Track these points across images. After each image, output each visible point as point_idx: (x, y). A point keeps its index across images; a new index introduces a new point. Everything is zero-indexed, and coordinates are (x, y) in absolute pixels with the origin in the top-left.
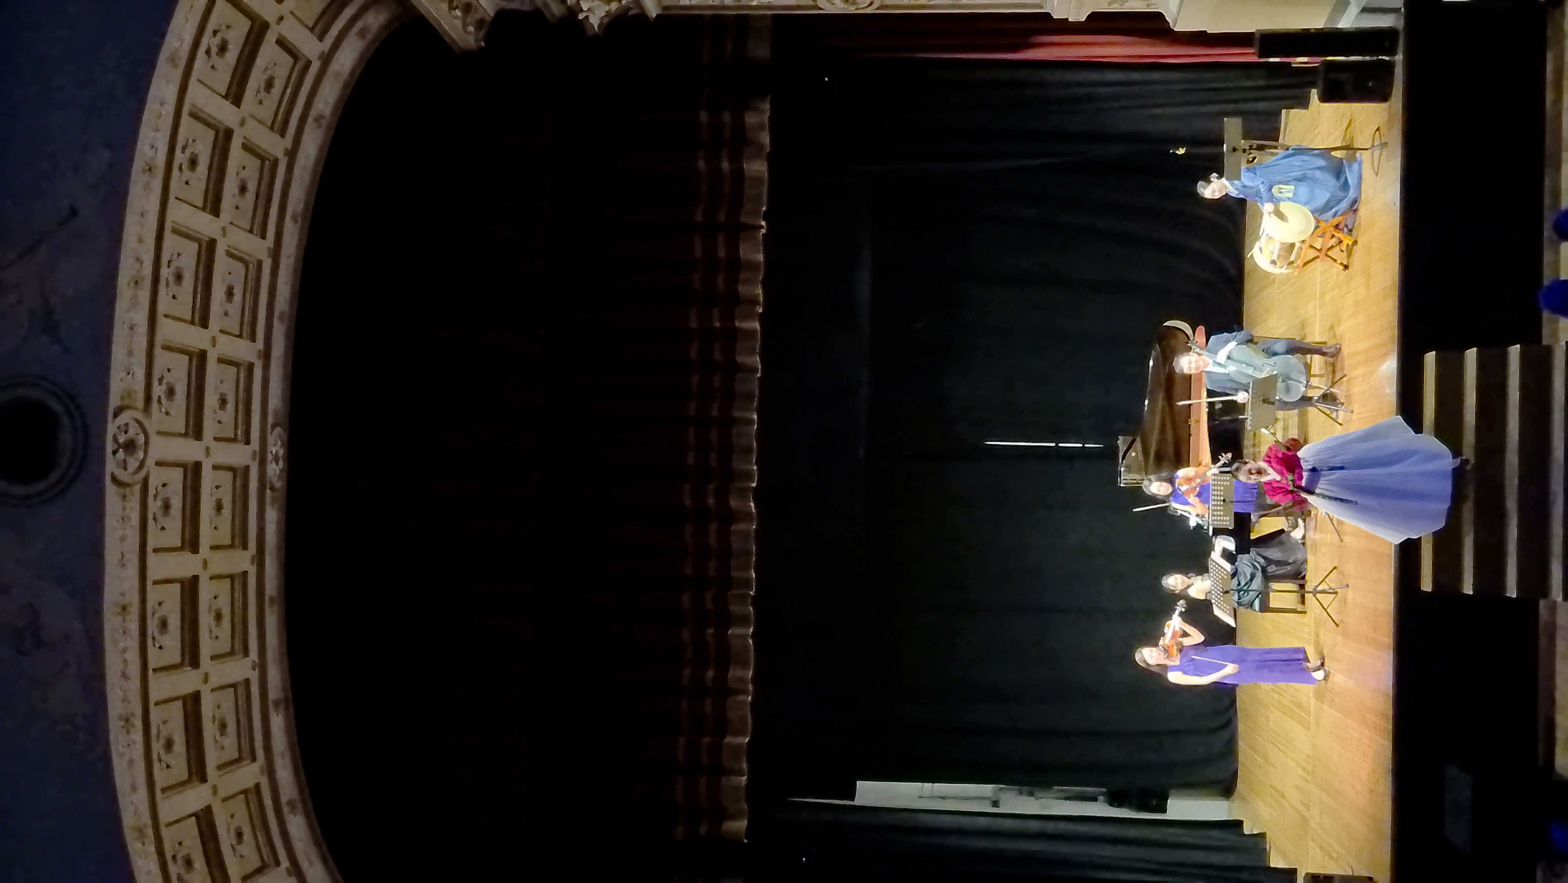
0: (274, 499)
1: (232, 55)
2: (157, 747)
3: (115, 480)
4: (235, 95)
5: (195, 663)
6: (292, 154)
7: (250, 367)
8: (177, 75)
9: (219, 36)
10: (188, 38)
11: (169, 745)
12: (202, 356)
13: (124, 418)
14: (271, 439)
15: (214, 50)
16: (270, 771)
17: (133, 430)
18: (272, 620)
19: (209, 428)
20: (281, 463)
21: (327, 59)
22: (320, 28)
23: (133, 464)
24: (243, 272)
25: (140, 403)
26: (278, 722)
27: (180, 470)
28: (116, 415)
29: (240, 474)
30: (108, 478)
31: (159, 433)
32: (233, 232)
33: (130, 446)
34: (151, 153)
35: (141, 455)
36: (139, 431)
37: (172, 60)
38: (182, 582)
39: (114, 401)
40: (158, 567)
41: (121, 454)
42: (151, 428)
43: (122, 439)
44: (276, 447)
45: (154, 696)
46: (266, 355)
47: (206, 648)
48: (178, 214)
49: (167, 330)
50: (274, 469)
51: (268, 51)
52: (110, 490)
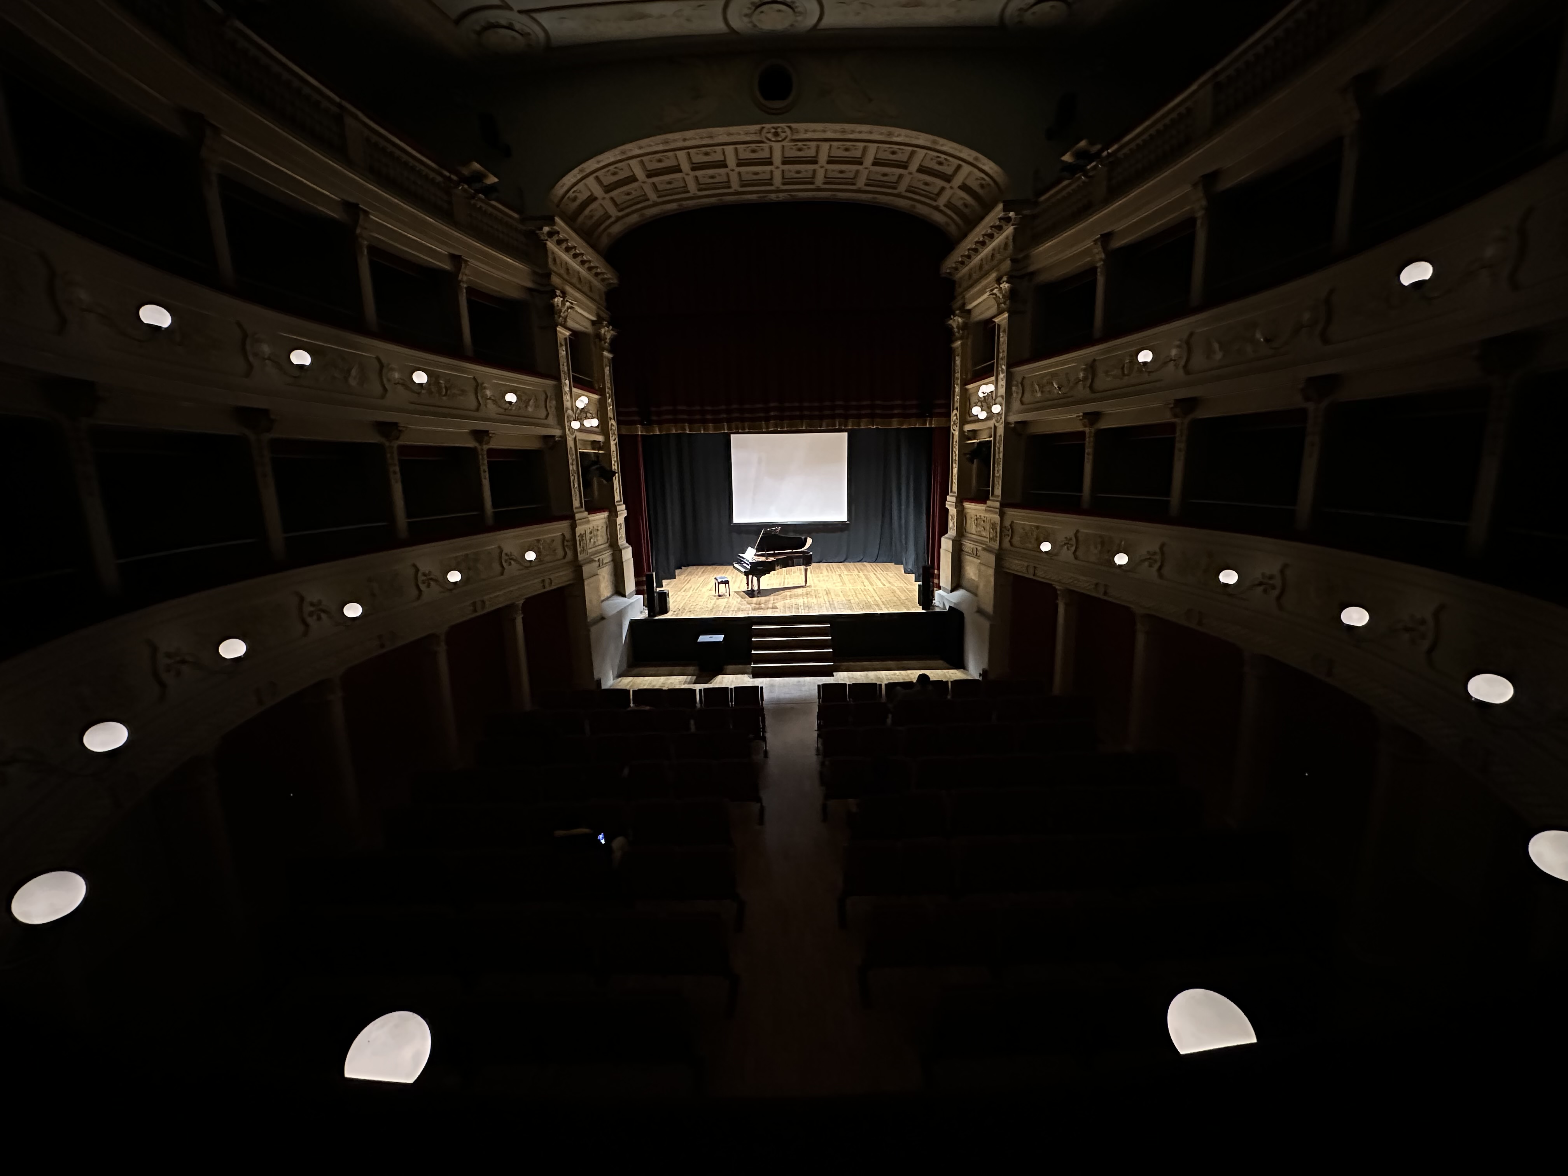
0: (760, 197)
1: (937, 167)
2: (658, 156)
3: (763, 128)
4: (922, 170)
5: (693, 169)
6: (899, 196)
7: (812, 183)
8: (928, 144)
9: (945, 161)
10: (944, 149)
11: (660, 161)
12: (816, 162)
13: (787, 130)
14: (785, 194)
15: (939, 159)
16: (655, 204)
17: (783, 135)
18: (713, 200)
19: (786, 167)
20: (775, 199)
21: (937, 208)
22: (949, 205)
23: (770, 136)
24: (851, 177)
25: (794, 137)
26: (674, 206)
27: (768, 156)
28: (790, 127)
29: (769, 182)
30: (764, 125)
31: (783, 146)
32: (866, 172)
33: (776, 134)
34: (896, 134)
35: (773, 139)
36: (783, 138)
37: (934, 142)
38: (725, 160)
39: (793, 125)
40: (729, 150)
41: (773, 130)
42: (785, 143)
43: (779, 130)
44: (782, 196)
45: (678, 153)
46: (819, 189)
47: (699, 173)
48: (873, 148)
49: (825, 146)
50: (773, 196)
51: (940, 183)
52: (758, 127)
